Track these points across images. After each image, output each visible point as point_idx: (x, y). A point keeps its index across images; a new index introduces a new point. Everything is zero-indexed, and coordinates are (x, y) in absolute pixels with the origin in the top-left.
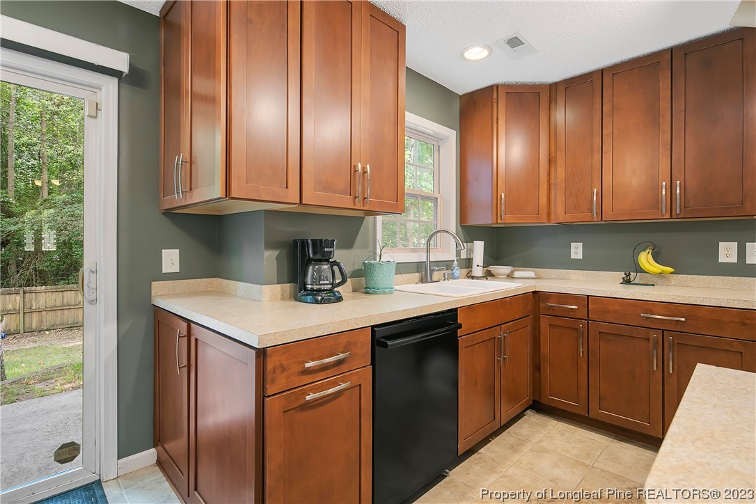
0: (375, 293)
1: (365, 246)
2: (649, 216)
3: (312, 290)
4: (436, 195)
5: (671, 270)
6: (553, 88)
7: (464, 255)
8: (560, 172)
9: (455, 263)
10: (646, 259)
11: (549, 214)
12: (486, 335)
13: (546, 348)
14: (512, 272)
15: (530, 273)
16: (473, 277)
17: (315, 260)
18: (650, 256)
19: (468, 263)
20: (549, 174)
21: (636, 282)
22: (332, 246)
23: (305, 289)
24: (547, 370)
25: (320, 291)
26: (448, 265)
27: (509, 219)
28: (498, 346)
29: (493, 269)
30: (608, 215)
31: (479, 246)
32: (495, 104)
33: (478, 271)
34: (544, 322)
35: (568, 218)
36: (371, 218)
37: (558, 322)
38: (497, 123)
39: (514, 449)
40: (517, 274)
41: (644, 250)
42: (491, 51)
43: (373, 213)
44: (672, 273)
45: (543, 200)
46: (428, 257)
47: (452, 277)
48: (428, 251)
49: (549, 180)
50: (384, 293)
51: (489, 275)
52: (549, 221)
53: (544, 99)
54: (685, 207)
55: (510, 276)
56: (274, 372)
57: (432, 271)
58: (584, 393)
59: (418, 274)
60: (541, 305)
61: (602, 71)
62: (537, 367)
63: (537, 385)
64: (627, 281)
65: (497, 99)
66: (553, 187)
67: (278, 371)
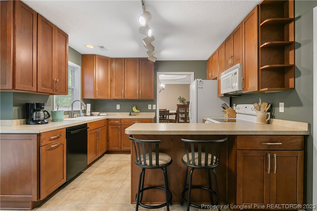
0: (57, 121)
1: (50, 105)
2: (135, 98)
3: (36, 120)
4: (73, 87)
5: (139, 111)
6: (112, 59)
7: (83, 109)
8: (114, 84)
9: (81, 111)
10: (134, 109)
11: (111, 96)
12: (94, 131)
13: (110, 135)
14: (99, 114)
15: (105, 114)
16: (86, 116)
17: (37, 110)
18: (135, 108)
19: (85, 111)
20: (111, 84)
21: (132, 115)
22: (44, 106)
23: (33, 120)
24: (111, 141)
25: (39, 120)
26: (79, 112)
27: (99, 97)
28: (97, 134)
29: (93, 113)
30: (126, 98)
31: (89, 106)
32: (95, 61)
33: (88, 113)
34: (110, 127)
35: (116, 98)
36: (52, 96)
37: (113, 126)
38: (95, 67)
39: (102, 162)
40: (101, 114)
41: (134, 107)
42: (95, 47)
43: (53, 94)
44: (140, 112)
45: (109, 92)
46: (72, 109)
47: (80, 116)
48: (72, 107)
49: (111, 86)
50: (61, 121)
51: (91, 115)
52: (111, 98)
53: (109, 62)
54: (141, 96)
55: (99, 115)
56: (43, 140)
57: (74, 114)
58: (120, 145)
59: (68, 115)
60: (109, 122)
61: (124, 59)
62: (108, 141)
63: (108, 146)
64: (130, 115)
65: (95, 59)
66: (112, 88)
67: (44, 139)
